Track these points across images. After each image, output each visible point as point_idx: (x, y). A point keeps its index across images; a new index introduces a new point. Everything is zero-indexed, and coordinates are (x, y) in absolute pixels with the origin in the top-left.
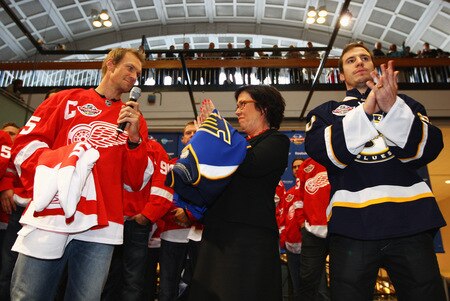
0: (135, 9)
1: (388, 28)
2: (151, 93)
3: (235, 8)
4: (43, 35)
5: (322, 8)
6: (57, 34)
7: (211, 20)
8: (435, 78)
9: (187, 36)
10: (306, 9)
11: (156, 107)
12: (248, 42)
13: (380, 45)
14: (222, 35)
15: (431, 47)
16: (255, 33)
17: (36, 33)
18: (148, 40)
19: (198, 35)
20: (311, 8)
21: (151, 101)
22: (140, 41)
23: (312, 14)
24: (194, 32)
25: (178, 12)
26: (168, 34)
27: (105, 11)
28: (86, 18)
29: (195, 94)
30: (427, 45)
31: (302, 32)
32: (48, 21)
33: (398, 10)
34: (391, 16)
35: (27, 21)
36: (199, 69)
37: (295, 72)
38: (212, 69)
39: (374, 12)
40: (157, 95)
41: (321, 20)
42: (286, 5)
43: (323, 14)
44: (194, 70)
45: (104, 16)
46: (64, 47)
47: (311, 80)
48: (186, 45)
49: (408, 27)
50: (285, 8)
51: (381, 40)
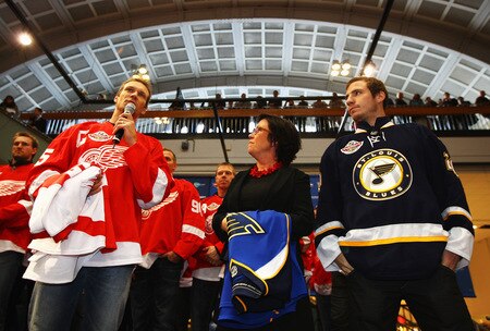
0: (171, 64)
1: (408, 80)
2: (185, 141)
3: (263, 62)
4: (87, 87)
5: (345, 62)
6: (99, 86)
7: (241, 74)
8: (456, 126)
9: (219, 88)
10: (330, 63)
11: (189, 153)
12: (276, 93)
13: (401, 95)
14: (251, 87)
15: (451, 97)
16: (282, 85)
17: (80, 86)
18: (183, 92)
19: (229, 88)
20: (335, 62)
21: (185, 148)
22: (175, 93)
23: (337, 66)
24: (226, 84)
25: (210, 67)
26: (201, 86)
27: (143, 66)
28: (126, 72)
29: (226, 141)
30: (447, 94)
31: (326, 83)
32: (92, 75)
33: (418, 63)
34: (411, 69)
35: (73, 76)
36: (230, 118)
37: (321, 121)
38: (243, 118)
39: (395, 65)
40: (191, 142)
41: (345, 73)
42: (311, 59)
43: (347, 66)
44: (226, 119)
45: (142, 71)
46: (105, 97)
47: (336, 129)
48: (218, 96)
49: (428, 79)
50: (311, 61)
51: (403, 91)
